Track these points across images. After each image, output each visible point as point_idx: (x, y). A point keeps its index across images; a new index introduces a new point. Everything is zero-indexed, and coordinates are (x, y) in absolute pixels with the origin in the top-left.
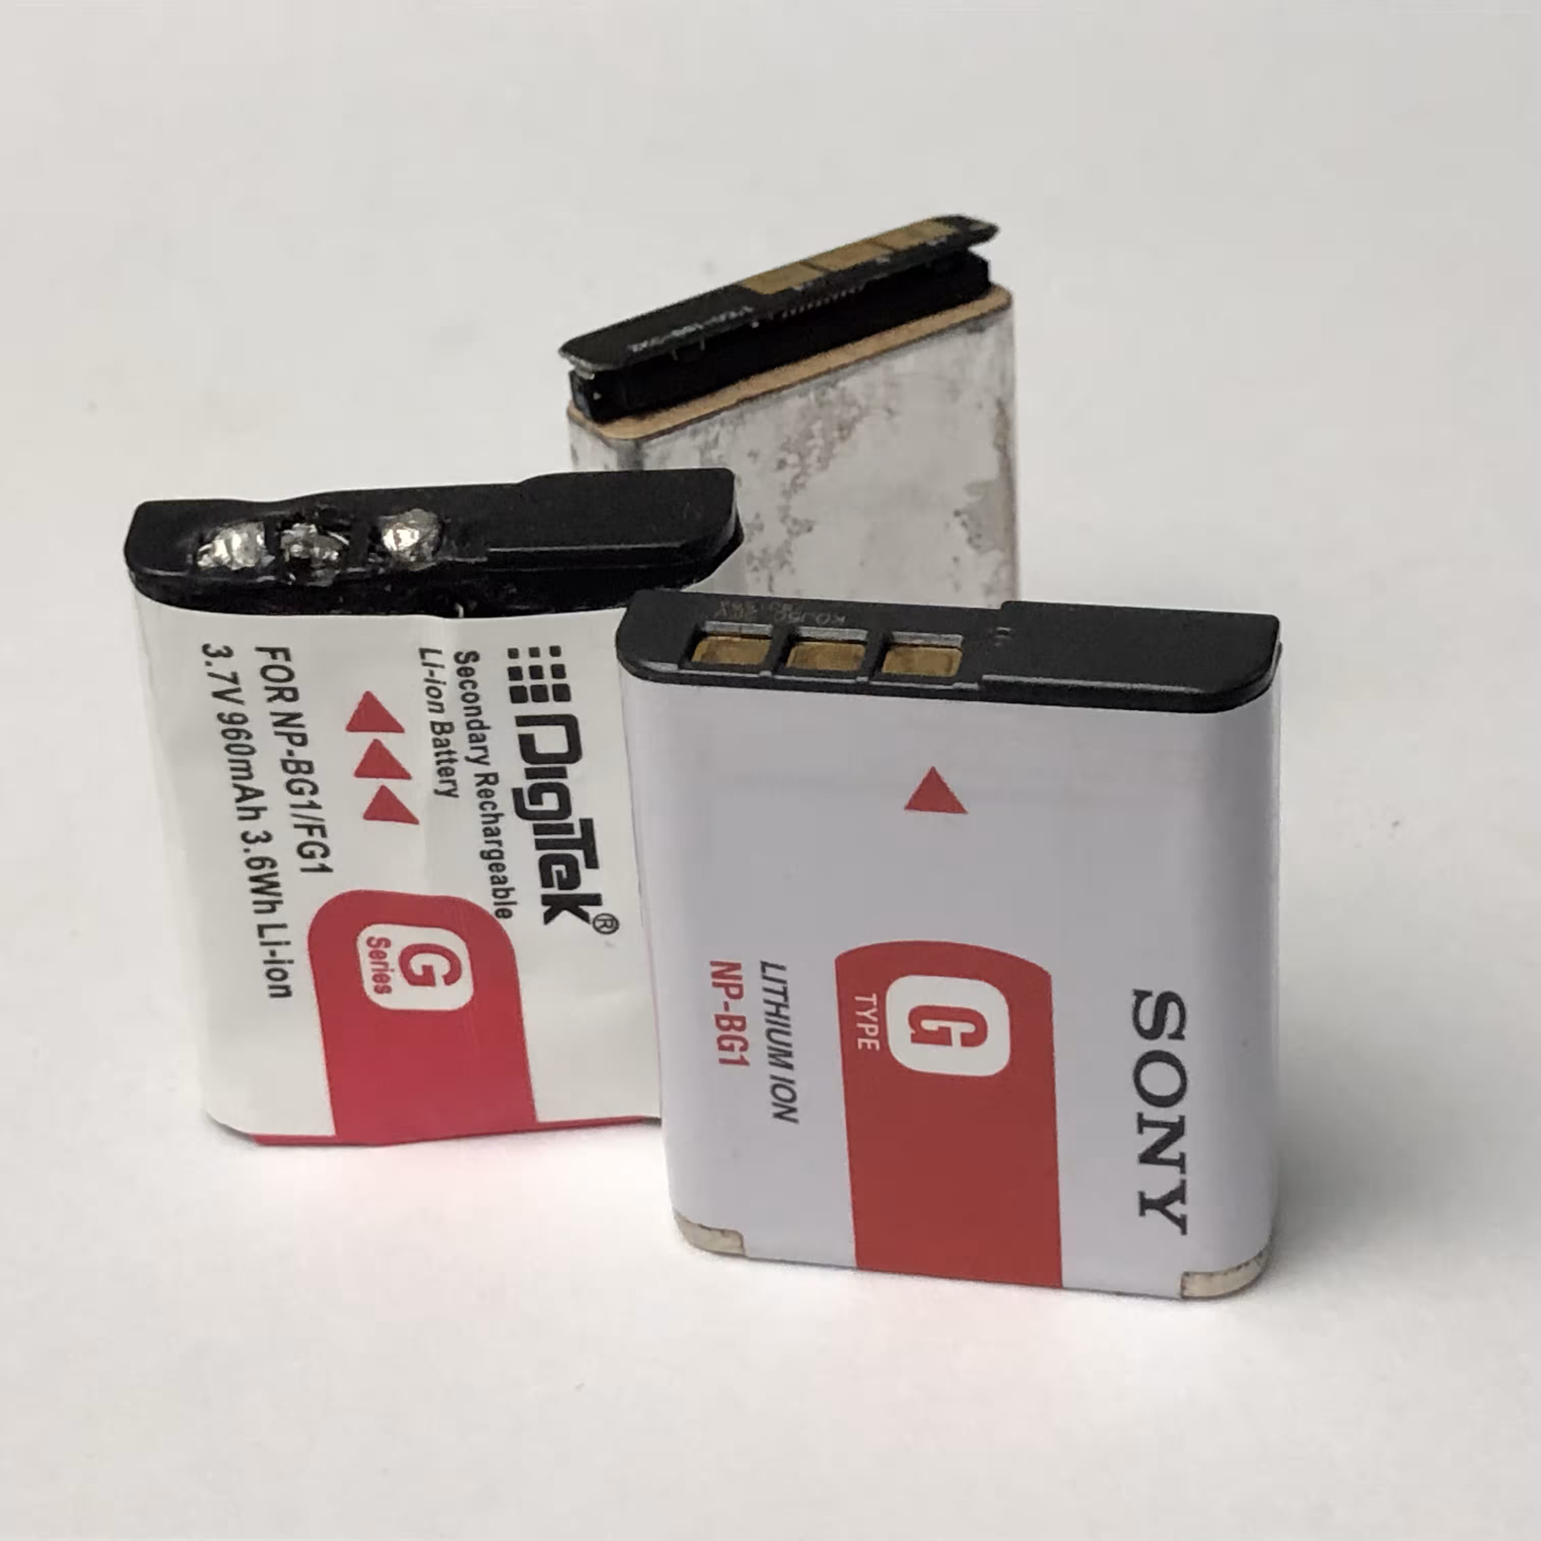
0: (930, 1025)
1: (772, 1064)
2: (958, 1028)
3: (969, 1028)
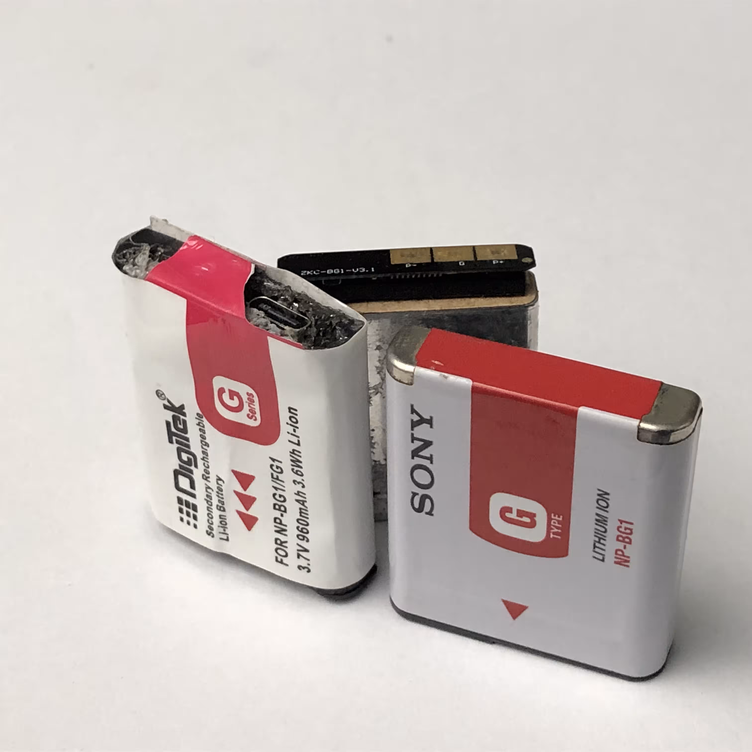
0: (526, 520)
1: (606, 518)
2: (513, 516)
3: (508, 515)
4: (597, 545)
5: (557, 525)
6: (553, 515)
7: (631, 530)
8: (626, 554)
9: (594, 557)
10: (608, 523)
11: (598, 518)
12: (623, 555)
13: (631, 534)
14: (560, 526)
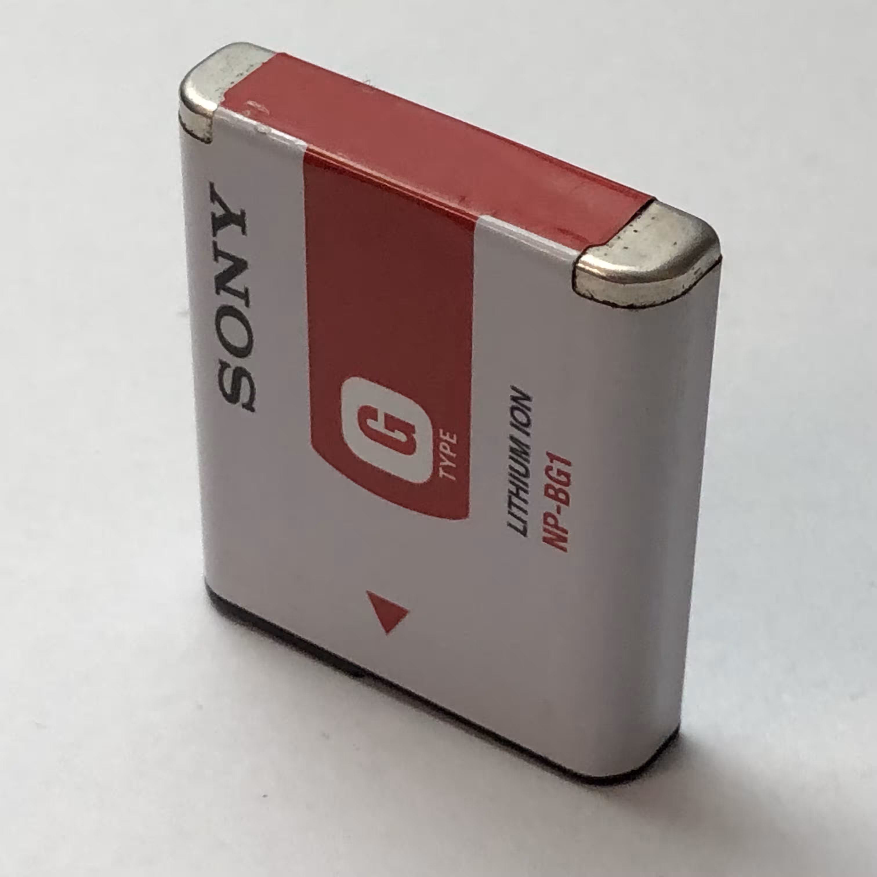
0: (400, 436)
1: (527, 446)
2: (379, 425)
3: (370, 423)
4: (515, 500)
5: (448, 452)
6: (441, 431)
7: (567, 475)
8: (560, 525)
9: (510, 525)
10: (531, 459)
11: (515, 446)
12: (556, 526)
13: (567, 484)
14: (454, 455)
